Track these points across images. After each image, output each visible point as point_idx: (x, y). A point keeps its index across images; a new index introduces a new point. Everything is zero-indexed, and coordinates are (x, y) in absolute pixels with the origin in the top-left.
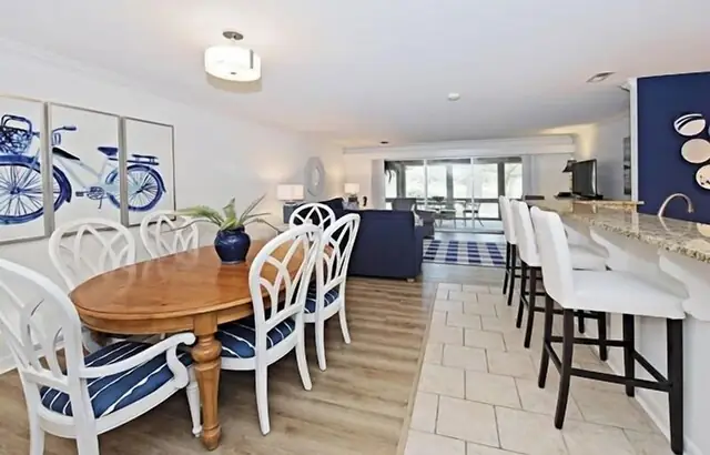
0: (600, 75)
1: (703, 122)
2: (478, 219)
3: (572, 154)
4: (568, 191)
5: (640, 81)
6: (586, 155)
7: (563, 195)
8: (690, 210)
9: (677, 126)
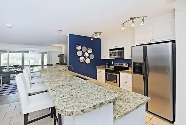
0: (60, 31)
1: (81, 47)
2: (33, 72)
3: (61, 52)
4: (59, 62)
5: (69, 34)
6: (63, 53)
7: (57, 64)
8: (72, 69)
9: (76, 47)
